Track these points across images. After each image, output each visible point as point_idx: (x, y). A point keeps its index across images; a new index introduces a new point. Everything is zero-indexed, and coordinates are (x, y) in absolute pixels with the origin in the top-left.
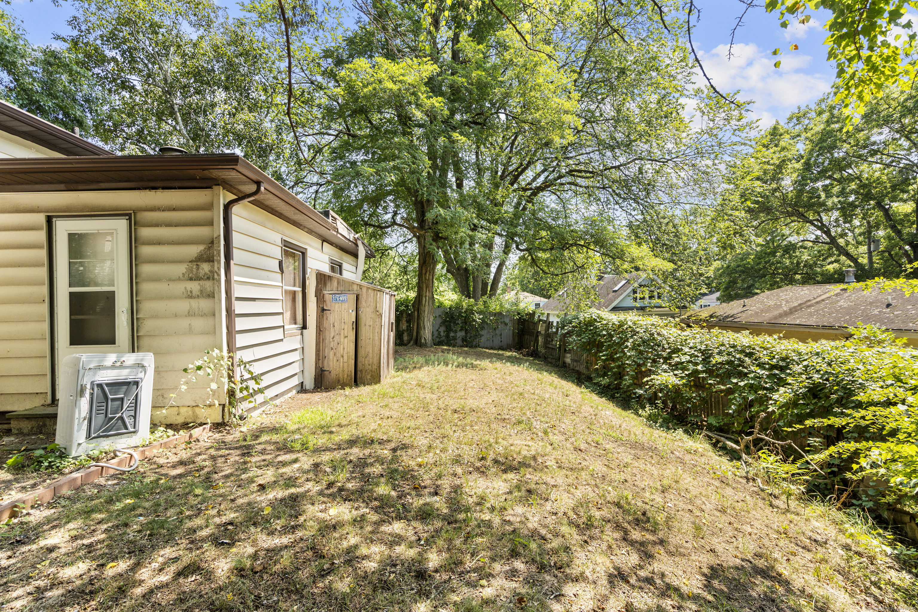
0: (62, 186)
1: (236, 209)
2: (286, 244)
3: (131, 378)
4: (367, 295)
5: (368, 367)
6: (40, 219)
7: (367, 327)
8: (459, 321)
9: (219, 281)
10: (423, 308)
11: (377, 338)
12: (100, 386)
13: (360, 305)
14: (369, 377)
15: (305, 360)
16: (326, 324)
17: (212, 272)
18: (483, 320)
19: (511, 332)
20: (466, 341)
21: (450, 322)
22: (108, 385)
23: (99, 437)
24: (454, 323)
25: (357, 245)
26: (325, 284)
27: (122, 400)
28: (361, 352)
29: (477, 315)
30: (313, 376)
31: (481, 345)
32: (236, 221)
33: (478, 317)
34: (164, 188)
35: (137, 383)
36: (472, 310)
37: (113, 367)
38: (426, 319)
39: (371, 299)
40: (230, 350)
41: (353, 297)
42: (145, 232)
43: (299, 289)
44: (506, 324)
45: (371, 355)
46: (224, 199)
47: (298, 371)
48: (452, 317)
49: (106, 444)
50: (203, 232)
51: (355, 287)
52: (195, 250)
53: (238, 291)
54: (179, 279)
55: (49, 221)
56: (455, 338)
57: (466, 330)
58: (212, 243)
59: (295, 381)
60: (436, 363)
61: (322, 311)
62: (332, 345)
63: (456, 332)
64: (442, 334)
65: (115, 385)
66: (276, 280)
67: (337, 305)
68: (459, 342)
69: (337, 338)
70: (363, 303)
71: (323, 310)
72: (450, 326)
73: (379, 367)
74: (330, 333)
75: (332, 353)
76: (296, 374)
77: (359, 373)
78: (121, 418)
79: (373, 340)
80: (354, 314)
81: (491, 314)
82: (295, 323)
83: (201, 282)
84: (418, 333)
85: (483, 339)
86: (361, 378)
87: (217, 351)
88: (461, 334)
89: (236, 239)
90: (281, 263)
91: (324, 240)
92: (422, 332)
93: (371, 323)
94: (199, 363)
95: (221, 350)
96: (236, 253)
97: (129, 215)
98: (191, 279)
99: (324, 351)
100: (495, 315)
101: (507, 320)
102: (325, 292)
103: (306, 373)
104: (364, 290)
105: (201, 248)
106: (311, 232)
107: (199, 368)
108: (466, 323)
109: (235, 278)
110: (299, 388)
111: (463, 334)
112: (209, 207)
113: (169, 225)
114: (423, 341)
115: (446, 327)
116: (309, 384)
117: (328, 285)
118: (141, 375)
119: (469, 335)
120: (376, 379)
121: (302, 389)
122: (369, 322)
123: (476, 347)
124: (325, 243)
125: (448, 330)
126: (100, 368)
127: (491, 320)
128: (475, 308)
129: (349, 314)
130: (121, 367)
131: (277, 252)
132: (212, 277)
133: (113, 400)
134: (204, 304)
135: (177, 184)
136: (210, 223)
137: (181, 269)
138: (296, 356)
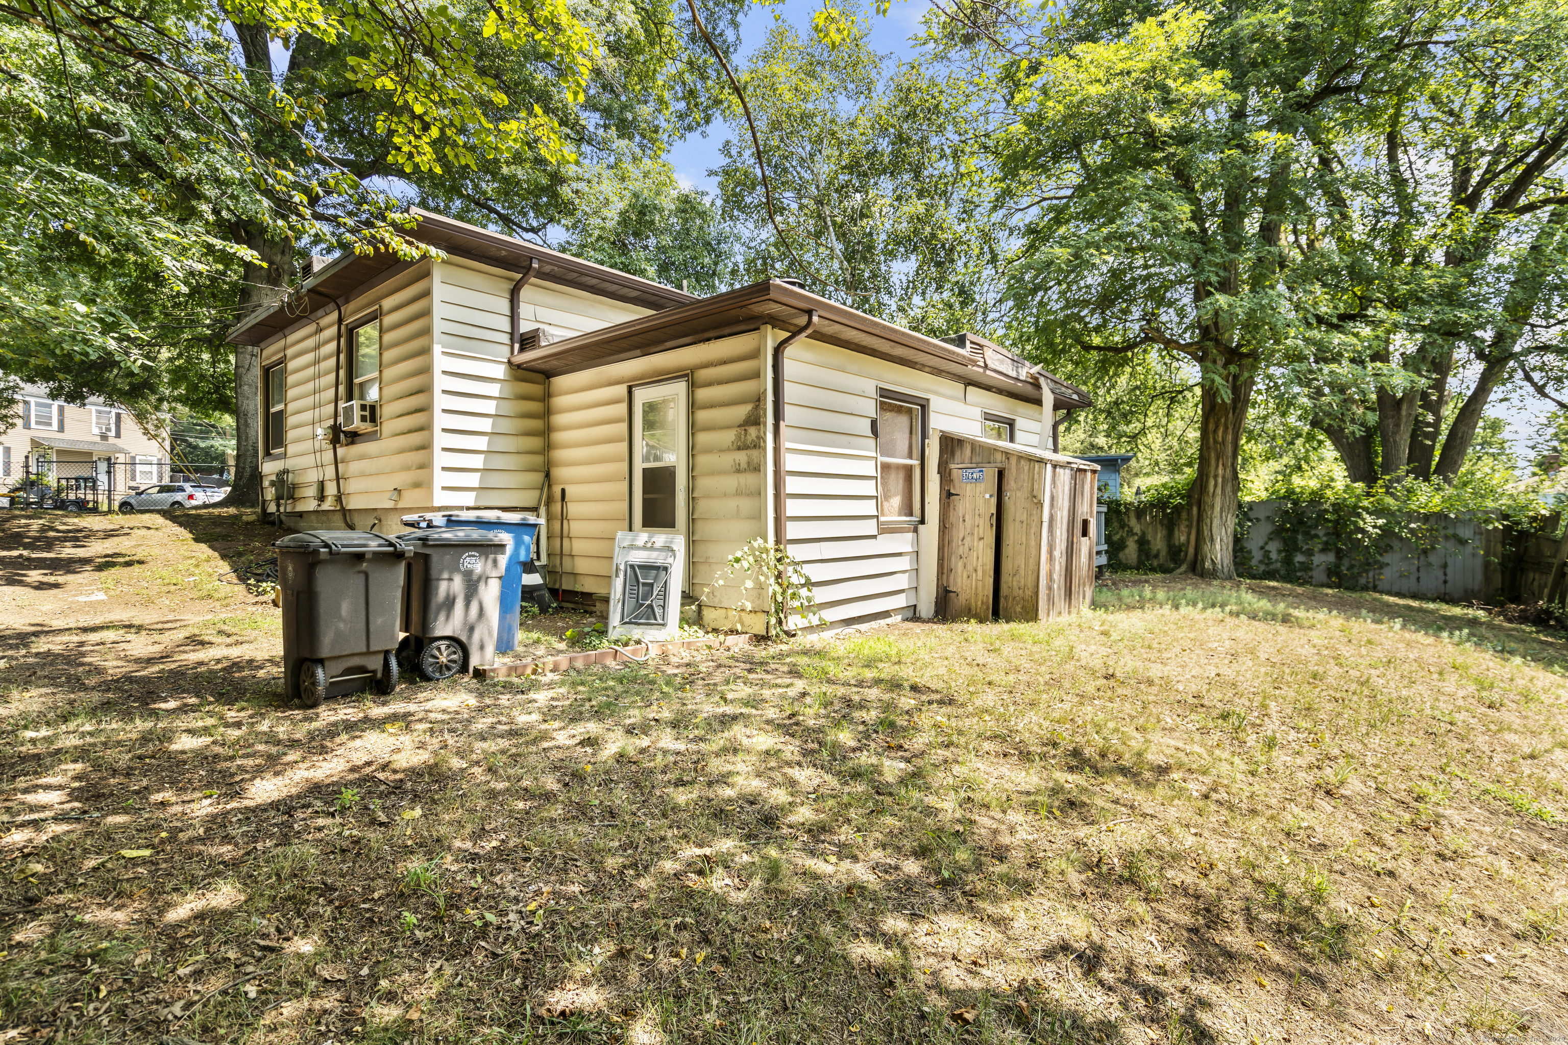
0: (638, 352)
1: (789, 351)
2: (883, 393)
3: (660, 562)
4: (1018, 469)
5: (1016, 592)
6: (622, 390)
7: (1017, 524)
8: (1320, 531)
9: (765, 449)
10: (1209, 500)
11: (1033, 543)
12: (632, 566)
13: (1005, 487)
14: (1018, 609)
15: (921, 572)
16: (952, 518)
17: (758, 438)
18: (1386, 531)
19: (1478, 563)
20: (1338, 574)
21: (1295, 531)
22: (640, 567)
23: (630, 623)
24: (1307, 534)
25: (1038, 387)
26: (953, 454)
27: (652, 585)
28: (1006, 566)
29: (1368, 518)
30: (933, 599)
31: (1381, 585)
32: (790, 367)
33: (1370, 524)
34: (717, 338)
35: (666, 569)
36: (1356, 507)
37: (644, 548)
38: (1216, 522)
39: (1024, 476)
40: (778, 542)
41: (991, 474)
42: (703, 394)
43: (915, 462)
44: (1462, 542)
45: (1022, 572)
46: (774, 340)
47: (905, 586)
48: (1301, 522)
49: (636, 633)
50: (747, 387)
51: (999, 457)
52: (742, 411)
53: (791, 462)
54: (729, 449)
55: (630, 389)
56: (1307, 567)
57: (1339, 551)
58: (758, 400)
59: (900, 601)
60: (1200, 605)
61: (947, 496)
62: (960, 551)
63: (1310, 553)
64: (1274, 556)
65: (647, 568)
66: (868, 448)
67: (969, 487)
68: (1319, 575)
69: (968, 539)
70: (1010, 483)
71: (949, 495)
72: (1295, 541)
73: (1037, 593)
74: (959, 532)
75: (960, 564)
76: (902, 591)
77: (1002, 600)
78: (651, 607)
79: (1027, 546)
80: (994, 501)
81: (1412, 516)
82: (911, 515)
83: (749, 452)
84: (1198, 549)
85: (1387, 575)
86: (1006, 609)
87: (760, 541)
88: (1323, 560)
89: (790, 391)
90: (874, 423)
91: (969, 382)
92: (1207, 548)
93: (1024, 518)
94: (739, 554)
95: (766, 541)
96: (789, 412)
97: (687, 375)
98: (739, 449)
99: (949, 559)
100: (1426, 518)
101: (1465, 532)
102: (952, 466)
103: (922, 593)
104: (1013, 461)
105: (748, 408)
106: (937, 372)
107: (737, 560)
108: (1338, 535)
109: (786, 444)
110: (910, 614)
111: (1330, 558)
112: (755, 354)
113: (720, 383)
114: (1208, 564)
115: (1285, 541)
116: (927, 608)
117: (958, 454)
118: (670, 560)
119: (1346, 563)
120: (1030, 614)
121: (913, 615)
122: (1021, 515)
123: (1365, 588)
124: (970, 388)
125: (1290, 548)
126: (632, 547)
127: (1412, 531)
128: (1365, 503)
129: (987, 502)
130: (652, 548)
131: (870, 408)
132: (758, 445)
133: (644, 584)
134: (749, 480)
135: (727, 331)
136: (757, 375)
137: (729, 437)
138: (904, 563)
